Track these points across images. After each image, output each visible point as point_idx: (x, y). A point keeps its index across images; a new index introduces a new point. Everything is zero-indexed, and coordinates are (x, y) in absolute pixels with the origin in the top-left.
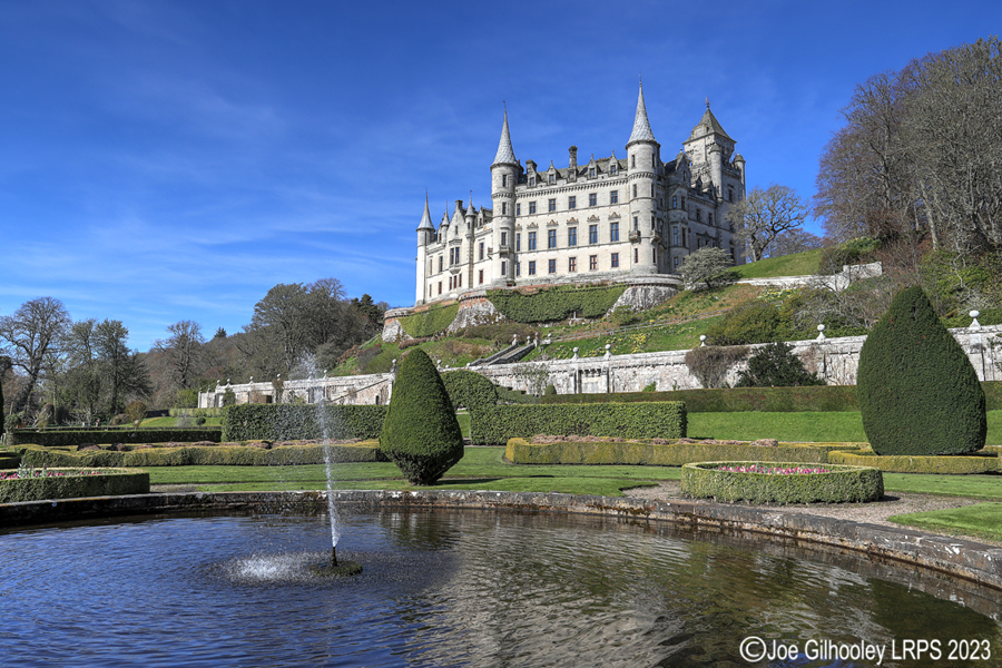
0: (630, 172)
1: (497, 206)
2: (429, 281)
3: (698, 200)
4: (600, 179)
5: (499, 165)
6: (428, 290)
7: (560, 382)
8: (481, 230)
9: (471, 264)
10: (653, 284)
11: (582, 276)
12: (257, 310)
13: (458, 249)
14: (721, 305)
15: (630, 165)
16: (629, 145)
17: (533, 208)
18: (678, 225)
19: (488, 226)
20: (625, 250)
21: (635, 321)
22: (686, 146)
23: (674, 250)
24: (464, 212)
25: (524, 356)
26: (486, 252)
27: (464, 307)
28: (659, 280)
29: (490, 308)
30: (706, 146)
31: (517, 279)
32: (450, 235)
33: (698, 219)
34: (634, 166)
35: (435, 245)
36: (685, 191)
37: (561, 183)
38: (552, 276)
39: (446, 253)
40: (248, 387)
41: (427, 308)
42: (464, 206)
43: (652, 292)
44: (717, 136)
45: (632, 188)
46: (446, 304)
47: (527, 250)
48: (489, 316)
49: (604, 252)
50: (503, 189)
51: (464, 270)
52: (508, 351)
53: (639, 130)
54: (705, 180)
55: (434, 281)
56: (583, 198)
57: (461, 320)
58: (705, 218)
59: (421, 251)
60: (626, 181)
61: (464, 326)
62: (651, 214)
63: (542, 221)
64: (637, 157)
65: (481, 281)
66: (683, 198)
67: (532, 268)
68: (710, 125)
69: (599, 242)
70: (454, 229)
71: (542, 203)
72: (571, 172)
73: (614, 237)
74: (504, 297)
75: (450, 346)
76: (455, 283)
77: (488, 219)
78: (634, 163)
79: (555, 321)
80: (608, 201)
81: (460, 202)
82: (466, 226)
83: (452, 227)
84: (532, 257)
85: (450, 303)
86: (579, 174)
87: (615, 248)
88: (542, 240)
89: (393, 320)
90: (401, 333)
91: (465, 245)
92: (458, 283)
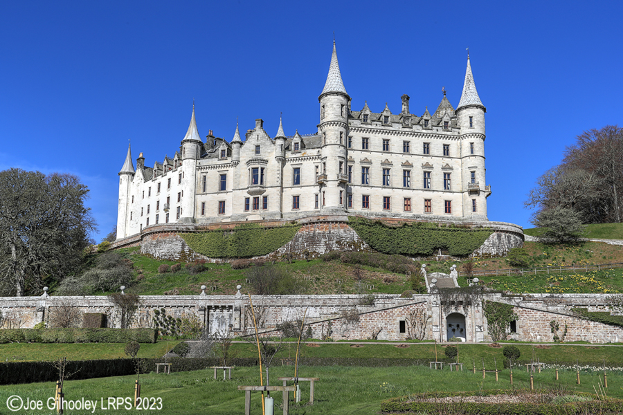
0: (465, 131)
1: (332, 133)
2: (200, 199)
4: (434, 131)
5: (338, 94)
6: (198, 207)
8: (298, 155)
9: (281, 187)
11: (418, 217)
13: (262, 169)
16: (460, 108)
17: (365, 143)
20: (457, 199)
21: (523, 263)
27: (314, 230)
29: (352, 234)
32: (248, 154)
35: (214, 161)
37: (397, 127)
38: (386, 212)
39: (238, 171)
41: (231, 227)
43: (512, 239)
47: (359, 183)
48: (353, 243)
49: (437, 198)
51: (271, 193)
55: (209, 199)
56: (417, 144)
60: (459, 137)
63: (377, 158)
65: (296, 206)
67: (366, 201)
69: (433, 188)
70: (253, 148)
71: (376, 140)
76: (257, 201)
78: (470, 124)
79: (423, 255)
80: (441, 152)
83: (250, 145)
84: (366, 191)
86: (412, 122)
87: (448, 196)
88: (376, 175)
89: (171, 235)
90: (186, 250)
91: (272, 167)
92: (261, 205)
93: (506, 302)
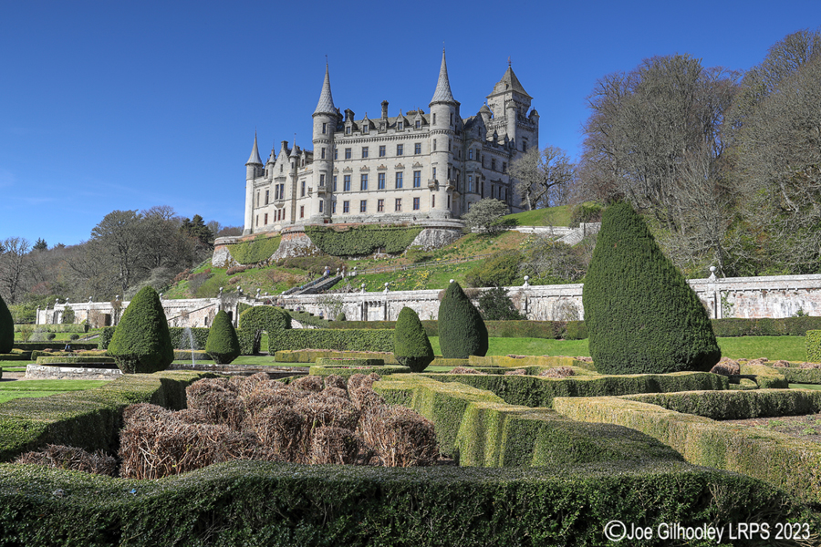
0: (432, 128)
1: (317, 150)
2: (256, 212)
3: (493, 151)
4: (406, 132)
5: (320, 114)
6: (255, 220)
7: (351, 310)
8: (304, 170)
9: (294, 199)
10: (444, 228)
11: (387, 216)
12: (93, 234)
13: (282, 185)
14: (494, 249)
15: (431, 122)
16: (432, 104)
17: (348, 154)
18: (472, 174)
19: (309, 167)
20: (425, 195)
21: (425, 259)
22: (489, 100)
23: (468, 196)
24: (288, 152)
25: (332, 285)
26: (306, 191)
27: (285, 239)
28: (449, 224)
29: (307, 241)
30: (506, 102)
31: (333, 216)
32: (276, 173)
33: (493, 168)
34: (434, 123)
35: (261, 180)
36: (479, 145)
37: (374, 134)
38: (363, 215)
39: (272, 188)
40: (88, 305)
41: (253, 238)
42: (289, 147)
43: (443, 233)
44: (515, 93)
45: (432, 142)
46: (270, 235)
47: (342, 191)
48: (306, 249)
49: (407, 196)
50: (323, 136)
51: (288, 205)
52: (320, 281)
53: (440, 93)
54: (501, 133)
55: (260, 212)
56: (391, 147)
57: (282, 251)
58: (499, 166)
59: (249, 184)
60: (428, 135)
61: (284, 256)
62: (447, 166)
63: (357, 166)
64: (437, 116)
65: (302, 216)
66: (478, 151)
67: (346, 206)
68: (510, 82)
69: (404, 187)
70: (279, 167)
71: (357, 149)
72: (382, 124)
73: (417, 183)
74: (319, 233)
75: (271, 275)
76: (279, 215)
77: (309, 161)
78: (434, 120)
79: (362, 255)
80: (413, 152)
81: (286, 143)
82: (290, 166)
83: (278, 165)
84: (346, 197)
85: (274, 235)
86: (388, 127)
87: (417, 193)
88: (356, 183)
89: (222, 247)
90: (229, 259)
91: (289, 182)
92: (282, 217)
93: (247, 303)
